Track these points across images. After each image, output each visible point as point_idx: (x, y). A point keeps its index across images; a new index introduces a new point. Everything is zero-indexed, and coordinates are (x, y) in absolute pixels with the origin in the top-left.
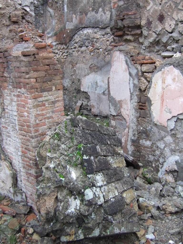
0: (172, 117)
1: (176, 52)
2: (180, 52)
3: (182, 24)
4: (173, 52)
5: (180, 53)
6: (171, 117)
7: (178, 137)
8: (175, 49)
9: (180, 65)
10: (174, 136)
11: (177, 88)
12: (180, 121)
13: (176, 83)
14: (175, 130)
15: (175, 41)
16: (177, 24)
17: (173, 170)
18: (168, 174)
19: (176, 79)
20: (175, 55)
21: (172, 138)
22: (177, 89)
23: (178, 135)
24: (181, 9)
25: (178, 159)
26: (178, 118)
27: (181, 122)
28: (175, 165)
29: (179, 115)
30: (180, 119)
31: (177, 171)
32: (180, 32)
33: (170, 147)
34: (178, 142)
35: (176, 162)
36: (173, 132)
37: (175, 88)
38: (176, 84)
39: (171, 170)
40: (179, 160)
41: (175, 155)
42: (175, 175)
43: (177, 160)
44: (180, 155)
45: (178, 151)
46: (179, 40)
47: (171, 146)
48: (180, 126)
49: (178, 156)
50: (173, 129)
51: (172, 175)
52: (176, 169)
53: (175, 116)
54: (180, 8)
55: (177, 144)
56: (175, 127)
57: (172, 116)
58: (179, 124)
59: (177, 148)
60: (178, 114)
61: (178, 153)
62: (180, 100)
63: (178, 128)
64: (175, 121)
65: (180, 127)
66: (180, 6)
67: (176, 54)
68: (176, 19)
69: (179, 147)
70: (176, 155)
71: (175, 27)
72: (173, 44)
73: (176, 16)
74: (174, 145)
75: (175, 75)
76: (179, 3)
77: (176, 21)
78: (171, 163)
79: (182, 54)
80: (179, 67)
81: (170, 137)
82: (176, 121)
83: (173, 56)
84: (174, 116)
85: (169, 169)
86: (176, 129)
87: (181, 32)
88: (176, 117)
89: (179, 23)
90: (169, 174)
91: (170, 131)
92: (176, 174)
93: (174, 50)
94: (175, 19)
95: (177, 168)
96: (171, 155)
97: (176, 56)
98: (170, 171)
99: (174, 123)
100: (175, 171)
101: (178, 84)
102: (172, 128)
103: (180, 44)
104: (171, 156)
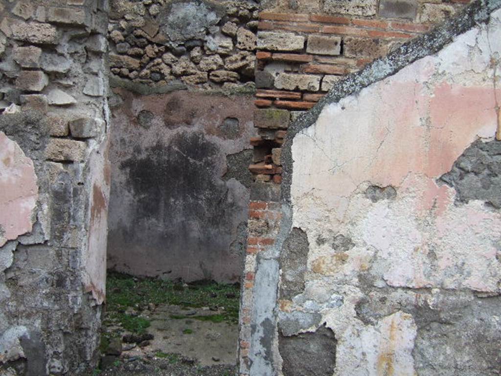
0: (7, 243)
1: (9, 104)
2: (19, 104)
3: (20, 46)
4: (2, 101)
5: (18, 106)
6: (4, 243)
7: (22, 284)
8: (7, 96)
9: (19, 131)
10: (13, 282)
11: (14, 179)
12: (24, 250)
13: (11, 168)
14: (15, 268)
15: (8, 80)
16: (10, 45)
17: (16, 358)
18: (6, 369)
19: (12, 160)
20: (7, 109)
21: (9, 288)
22: (14, 182)
23: (23, 280)
24: (17, 16)
25: (25, 333)
26: (20, 243)
27: (27, 252)
28: (20, 347)
29: (22, 238)
30: (22, 245)
31: (23, 358)
32: (17, 64)
33: (7, 308)
34: (23, 296)
35: (20, 340)
36: (11, 275)
37: (10, 180)
38: (12, 171)
39: (12, 360)
40: (27, 334)
41: (18, 324)
42: (22, 368)
43: (21, 335)
44: (27, 322)
45: (24, 314)
46: (14, 79)
47: (8, 305)
48: (25, 260)
49: (25, 325)
50: (10, 268)
51: (13, 370)
52: (22, 353)
53: (12, 241)
54: (15, 14)
55: (20, 300)
56: (13, 263)
57: (6, 240)
58: (22, 256)
59: (22, 308)
60: (19, 236)
61: (25, 319)
62: (22, 205)
63: (21, 264)
64: (13, 252)
65: (26, 262)
66: (15, 8)
67: (10, 106)
68: (8, 34)
69: (25, 306)
70: (21, 324)
71: (5, 50)
72: (4, 86)
73: (6, 27)
74: (14, 303)
75: (9, 153)
76: (14, 4)
77: (8, 38)
78: (10, 342)
79: (21, 108)
80: (17, 135)
81: (5, 286)
82: (16, 250)
83: (3, 110)
84: (9, 239)
85: (5, 358)
86: (18, 268)
87: (18, 62)
88: (15, 242)
89: (14, 42)
90: (8, 369)
91: (4, 274)
92: (23, 365)
93: (6, 98)
94: (6, 35)
95: (24, 351)
96: (8, 325)
97: (9, 112)
98: (9, 361)
99: (12, 255)
100: (21, 359)
101: (16, 171)
102: (8, 265)
103: (17, 88)
104: (9, 328)
